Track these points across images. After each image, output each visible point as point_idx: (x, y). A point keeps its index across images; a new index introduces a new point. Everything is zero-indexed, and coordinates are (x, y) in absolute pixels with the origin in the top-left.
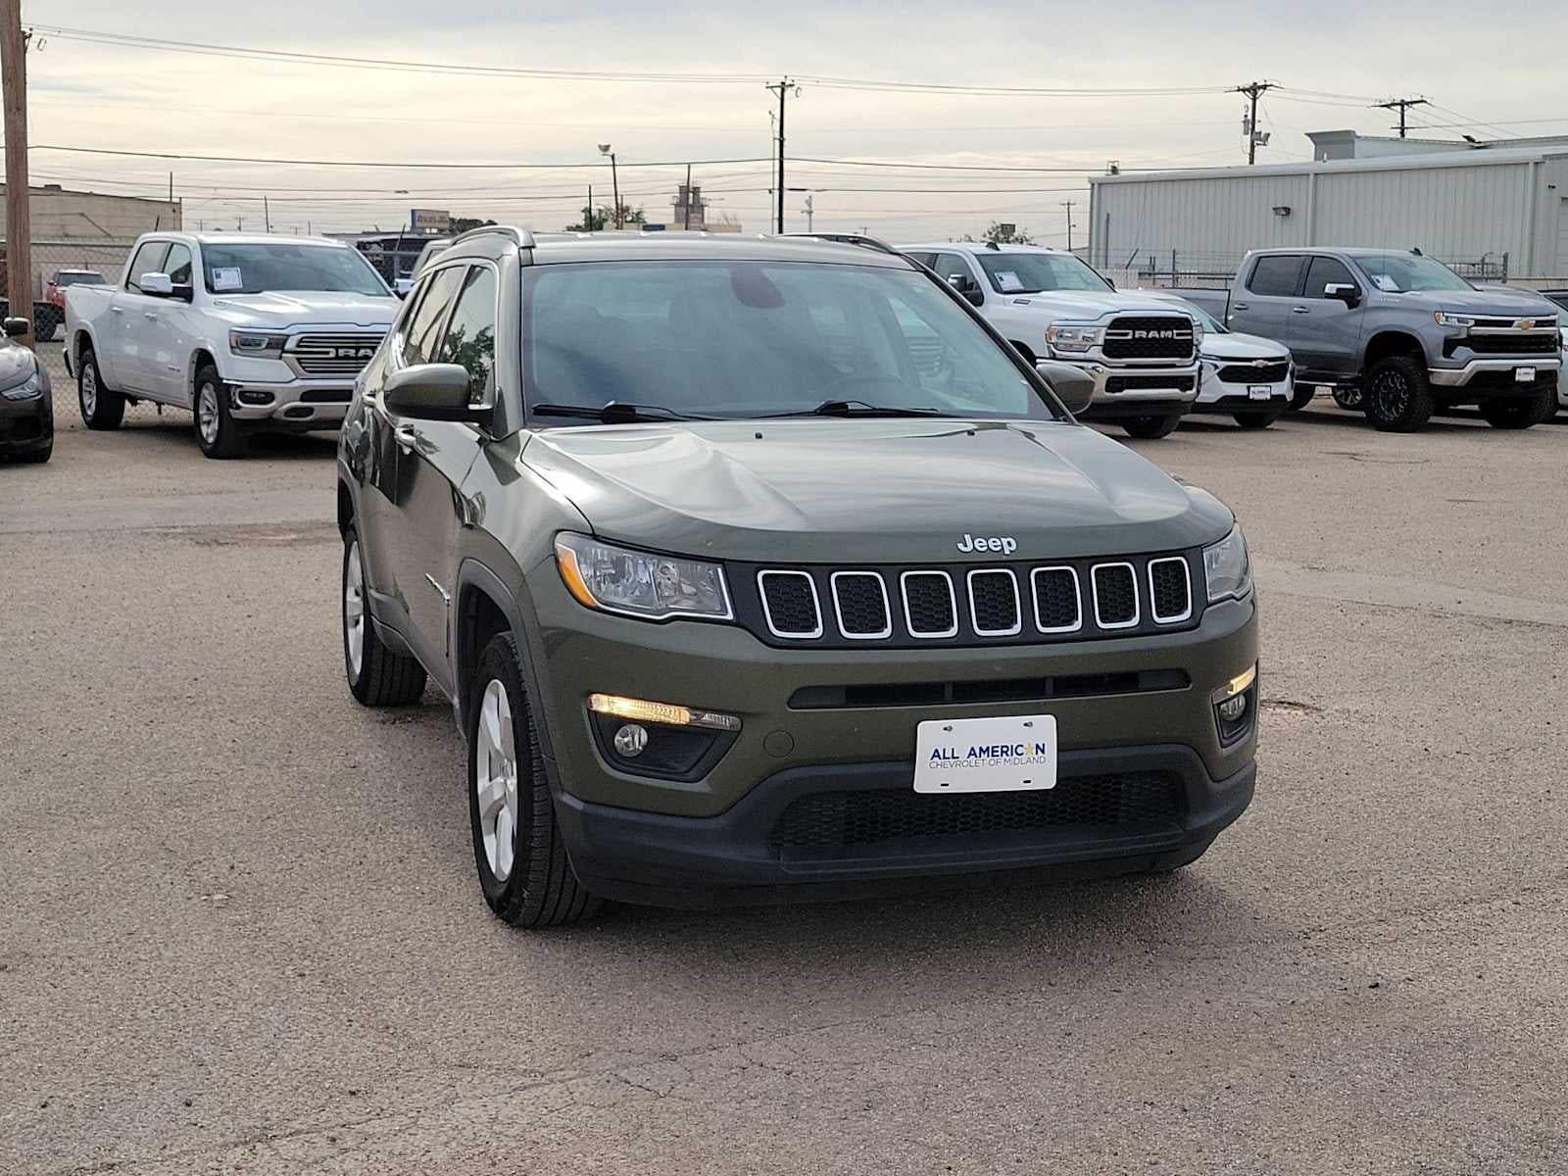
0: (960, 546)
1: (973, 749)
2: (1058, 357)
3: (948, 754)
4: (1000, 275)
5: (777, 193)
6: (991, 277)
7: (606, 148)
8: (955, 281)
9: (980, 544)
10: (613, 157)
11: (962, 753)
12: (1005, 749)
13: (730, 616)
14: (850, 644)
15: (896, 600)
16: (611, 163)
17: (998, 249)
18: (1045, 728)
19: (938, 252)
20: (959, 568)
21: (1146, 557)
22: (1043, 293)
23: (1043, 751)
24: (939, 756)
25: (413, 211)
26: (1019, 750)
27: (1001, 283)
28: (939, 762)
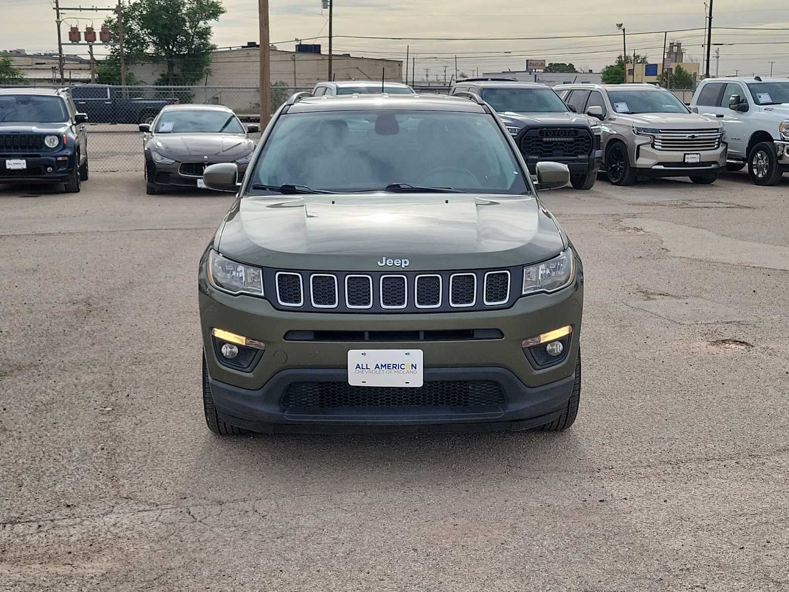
0: (379, 263)
1: (377, 365)
2: (786, 139)
3: (365, 367)
4: (760, 94)
5: (706, 46)
6: (754, 95)
7: (621, 25)
8: (734, 98)
9: (390, 262)
10: (624, 30)
11: (372, 367)
12: (395, 366)
13: (262, 294)
14: (315, 310)
15: (342, 290)
16: (623, 33)
17: (761, 81)
18: (416, 356)
19: (727, 82)
20: (377, 274)
21: (485, 271)
22: (783, 104)
23: (415, 368)
24: (359, 367)
25: (527, 61)
26: (403, 366)
27: (760, 99)
28: (360, 370)
